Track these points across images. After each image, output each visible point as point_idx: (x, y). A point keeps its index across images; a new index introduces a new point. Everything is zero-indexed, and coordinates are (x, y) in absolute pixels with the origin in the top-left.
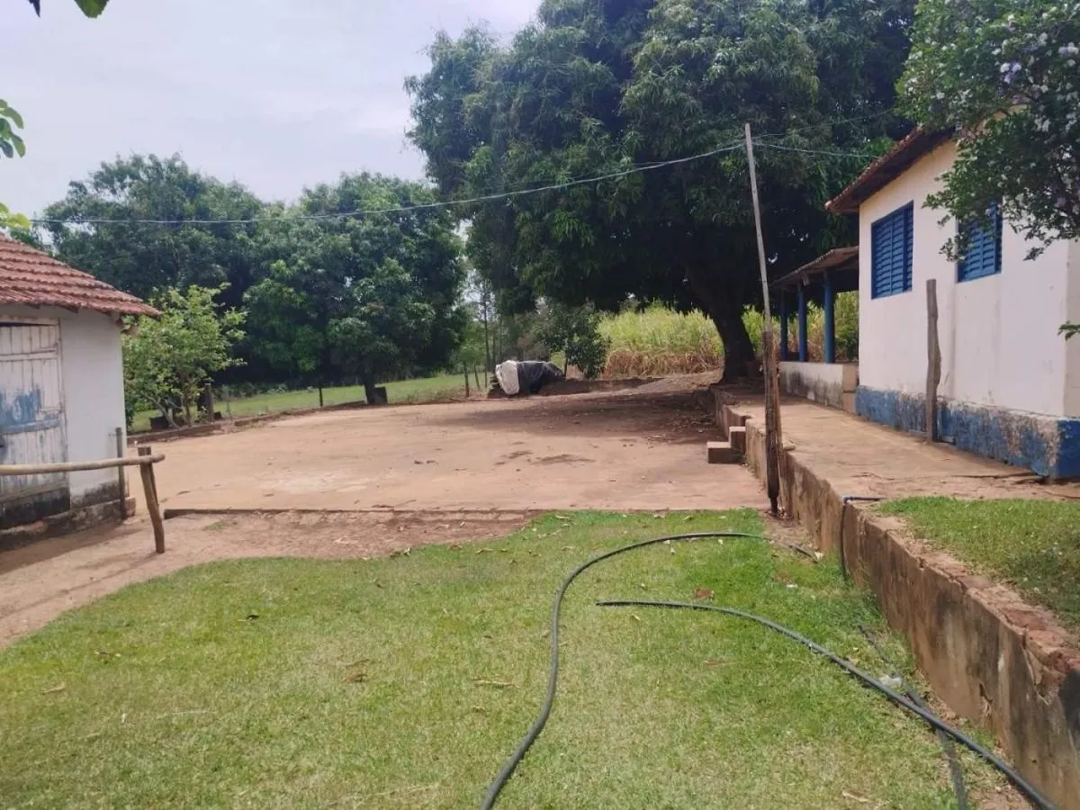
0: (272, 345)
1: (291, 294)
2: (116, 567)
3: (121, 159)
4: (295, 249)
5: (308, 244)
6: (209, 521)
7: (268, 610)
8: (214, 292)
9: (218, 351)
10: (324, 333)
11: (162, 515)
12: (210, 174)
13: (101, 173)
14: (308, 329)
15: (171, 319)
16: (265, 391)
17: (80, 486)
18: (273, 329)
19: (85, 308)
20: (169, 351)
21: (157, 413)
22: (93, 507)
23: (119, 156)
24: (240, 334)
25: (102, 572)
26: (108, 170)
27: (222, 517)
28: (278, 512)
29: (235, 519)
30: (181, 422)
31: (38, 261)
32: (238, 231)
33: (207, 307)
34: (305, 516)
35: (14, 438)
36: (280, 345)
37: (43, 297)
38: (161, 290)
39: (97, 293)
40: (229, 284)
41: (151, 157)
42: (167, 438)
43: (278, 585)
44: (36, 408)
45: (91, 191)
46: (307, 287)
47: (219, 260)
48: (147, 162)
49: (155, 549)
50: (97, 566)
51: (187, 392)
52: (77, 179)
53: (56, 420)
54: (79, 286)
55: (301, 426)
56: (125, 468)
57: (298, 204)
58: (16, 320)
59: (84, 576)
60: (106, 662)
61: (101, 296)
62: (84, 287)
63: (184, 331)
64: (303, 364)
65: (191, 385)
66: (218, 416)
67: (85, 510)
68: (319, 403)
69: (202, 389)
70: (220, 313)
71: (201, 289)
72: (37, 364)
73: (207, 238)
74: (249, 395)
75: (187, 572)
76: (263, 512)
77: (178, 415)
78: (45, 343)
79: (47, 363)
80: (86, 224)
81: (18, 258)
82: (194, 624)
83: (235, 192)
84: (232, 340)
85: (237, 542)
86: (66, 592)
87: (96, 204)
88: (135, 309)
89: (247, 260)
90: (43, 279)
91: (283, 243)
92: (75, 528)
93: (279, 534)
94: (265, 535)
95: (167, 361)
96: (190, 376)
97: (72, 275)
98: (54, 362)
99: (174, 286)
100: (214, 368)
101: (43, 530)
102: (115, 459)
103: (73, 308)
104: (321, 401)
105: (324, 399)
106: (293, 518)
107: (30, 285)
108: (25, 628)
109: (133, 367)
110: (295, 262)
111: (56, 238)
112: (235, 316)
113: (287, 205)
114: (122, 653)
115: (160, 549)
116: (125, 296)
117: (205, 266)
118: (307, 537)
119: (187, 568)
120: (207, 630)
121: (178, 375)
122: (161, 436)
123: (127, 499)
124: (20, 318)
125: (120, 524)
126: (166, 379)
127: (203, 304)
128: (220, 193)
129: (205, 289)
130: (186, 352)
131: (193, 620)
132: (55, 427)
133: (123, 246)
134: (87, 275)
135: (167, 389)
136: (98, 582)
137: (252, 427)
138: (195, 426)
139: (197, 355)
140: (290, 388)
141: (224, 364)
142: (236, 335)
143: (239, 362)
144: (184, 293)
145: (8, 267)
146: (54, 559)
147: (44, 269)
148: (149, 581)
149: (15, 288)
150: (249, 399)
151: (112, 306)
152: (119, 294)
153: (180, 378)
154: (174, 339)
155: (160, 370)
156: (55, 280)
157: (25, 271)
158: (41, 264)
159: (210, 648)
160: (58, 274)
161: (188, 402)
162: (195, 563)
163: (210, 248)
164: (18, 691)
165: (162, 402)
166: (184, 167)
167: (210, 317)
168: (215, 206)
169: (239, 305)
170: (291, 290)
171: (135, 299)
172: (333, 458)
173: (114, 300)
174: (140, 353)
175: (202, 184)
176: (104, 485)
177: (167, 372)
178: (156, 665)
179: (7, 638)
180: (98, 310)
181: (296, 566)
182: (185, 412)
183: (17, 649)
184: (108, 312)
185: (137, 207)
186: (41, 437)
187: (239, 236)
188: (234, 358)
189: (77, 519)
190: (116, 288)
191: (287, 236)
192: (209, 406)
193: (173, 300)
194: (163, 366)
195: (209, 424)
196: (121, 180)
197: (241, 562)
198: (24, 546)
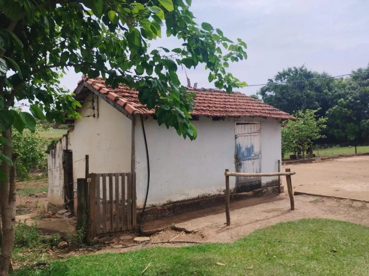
0: (337, 130)
1: (345, 111)
2: (275, 213)
3: (285, 70)
4: (348, 94)
5: (353, 91)
6: (312, 199)
7: (341, 249)
8: (315, 111)
9: (316, 133)
10: (359, 126)
11: (293, 193)
12: (315, 71)
13: (278, 75)
14: (352, 124)
15: (299, 121)
16: (331, 147)
17: (264, 181)
18: (337, 124)
19: (269, 117)
20: (298, 133)
21: (292, 154)
22: (269, 188)
23: (284, 69)
24: (325, 126)
25: (270, 215)
26: (280, 74)
27: (317, 198)
28: (342, 199)
29: (323, 199)
30: (300, 157)
31: (255, 102)
32: (325, 89)
33: (312, 117)
34: (355, 202)
35: (245, 162)
36: (340, 130)
37: (255, 114)
38: (296, 112)
39: (274, 112)
40: (321, 108)
41: (294, 68)
42: (296, 163)
43: (345, 236)
44: (251, 152)
45: (274, 81)
46: (352, 108)
47: (317, 100)
48: (293, 69)
49: (290, 208)
50: (269, 212)
51: (303, 147)
52: (270, 78)
53: (258, 157)
54: (268, 110)
55: (348, 162)
56: (281, 176)
57: (349, 77)
58: (247, 122)
59: (264, 215)
60: (270, 259)
61: (275, 113)
62: (269, 110)
63: (303, 126)
64: (350, 138)
65: (305, 145)
66: (314, 156)
67: (266, 189)
68: (355, 152)
69: (309, 146)
70: (317, 119)
71: (310, 110)
72: (253, 137)
73: (313, 93)
74: (325, 148)
75: (303, 221)
76: (335, 198)
77: (300, 155)
78: (255, 130)
79: (256, 136)
80: (272, 92)
81: (249, 102)
82: (307, 248)
83: (324, 76)
84: (321, 128)
85: (324, 210)
86: (257, 221)
87: (276, 86)
88: (287, 117)
89: (328, 99)
90: (256, 108)
91: (343, 92)
92: (262, 195)
93: (343, 209)
94: (336, 208)
95: (297, 136)
96: (305, 141)
97: (266, 106)
98: (258, 136)
99: (300, 110)
100: (314, 138)
101: (252, 195)
102: (277, 173)
103: (265, 117)
104: (356, 151)
105: (357, 151)
106: (350, 203)
107: (252, 110)
108: (242, 234)
109: (285, 138)
110: (347, 99)
111: (263, 98)
112: (323, 120)
113: (345, 78)
114: (276, 256)
115: (292, 208)
116: (283, 113)
117: (312, 103)
118: (357, 213)
119: (303, 219)
120: (312, 253)
121: (300, 141)
122: (293, 162)
123: (281, 186)
124: (248, 121)
125: (278, 195)
126: (296, 142)
127: (311, 115)
128: (319, 76)
129: (312, 110)
130: (304, 133)
131: (306, 246)
132: (257, 159)
133: (284, 98)
134: (270, 106)
135: (296, 146)
136: (269, 219)
137: (328, 161)
138: (306, 159)
139: (308, 134)
140: (342, 146)
141: (318, 137)
142: (323, 126)
143: (324, 136)
144: (304, 112)
145: (245, 104)
146: (255, 206)
147: (257, 105)
148: (288, 223)
149: (247, 111)
150: (325, 150)
151: (279, 116)
152: (281, 112)
153: (301, 142)
154: (300, 128)
155: (294, 139)
156: (260, 108)
157: (251, 106)
158: (256, 103)
159: (313, 264)
160: (261, 106)
161: (303, 150)
162: (307, 218)
163: (314, 96)
164: (236, 264)
165: (294, 150)
166: (306, 70)
167: (313, 120)
168: (316, 81)
169: (324, 115)
170: (346, 109)
171: (287, 113)
172: (365, 176)
173: (280, 114)
174: (288, 133)
175: (312, 74)
176: (273, 180)
177: (296, 140)
178: (290, 267)
179: (236, 237)
180: (273, 118)
181: (353, 227)
182: (302, 154)
183: (238, 243)
184: (277, 119)
185: (289, 85)
186: (253, 162)
187: (325, 91)
188: (322, 135)
189: (263, 191)
190: (280, 110)
191: (345, 89)
192: (311, 152)
193: (300, 115)
194: (295, 138)
195: (311, 159)
196: (284, 77)
197: (327, 221)
198: (245, 199)
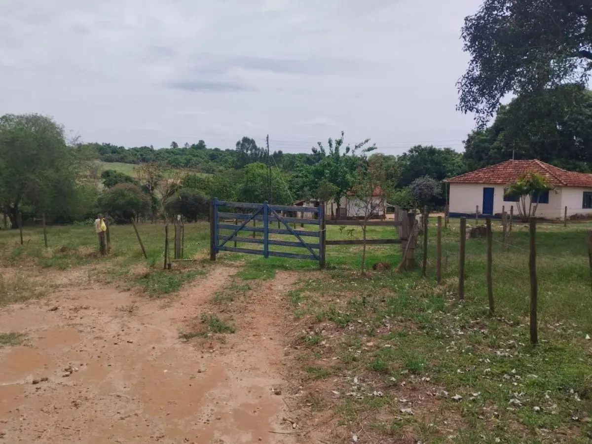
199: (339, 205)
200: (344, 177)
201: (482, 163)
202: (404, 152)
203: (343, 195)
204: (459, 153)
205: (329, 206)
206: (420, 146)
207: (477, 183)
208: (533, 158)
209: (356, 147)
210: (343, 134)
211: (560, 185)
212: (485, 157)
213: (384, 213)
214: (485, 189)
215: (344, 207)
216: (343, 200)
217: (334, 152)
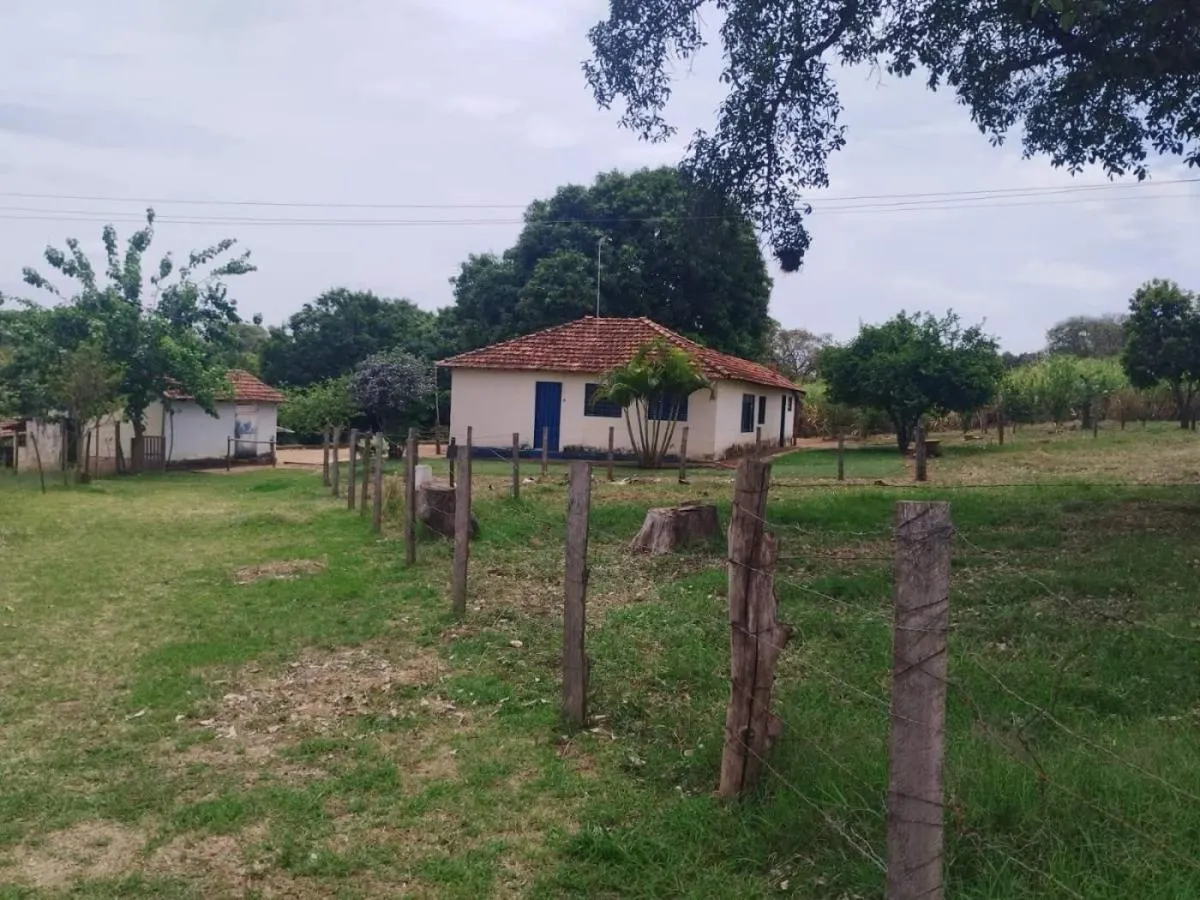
17: (259, 452)
22: (263, 457)
35: (243, 435)
37: (252, 397)
39: (270, 394)
44: (249, 427)
54: (265, 393)
72: (250, 415)
78: (253, 410)
88: (281, 400)
90: (254, 391)
97: (264, 388)
98: (255, 415)
107: (250, 393)
132: (253, 433)
147: (256, 386)
149: (246, 395)
156: (258, 391)
160: (260, 388)
173: (275, 397)
186: (250, 436)
189: (259, 459)
199: (139, 428)
200: (155, 344)
201: (498, 329)
202: (307, 302)
203: (153, 399)
204: (428, 311)
205: (107, 431)
206: (343, 291)
207: (521, 370)
208: (636, 315)
209: (194, 259)
210: (150, 218)
211: (716, 375)
212: (505, 316)
213: (272, 448)
214: (540, 386)
215: (158, 433)
216: (152, 413)
217: (122, 267)
